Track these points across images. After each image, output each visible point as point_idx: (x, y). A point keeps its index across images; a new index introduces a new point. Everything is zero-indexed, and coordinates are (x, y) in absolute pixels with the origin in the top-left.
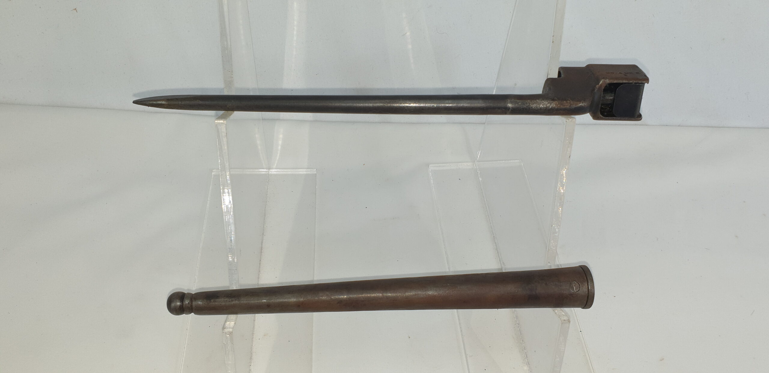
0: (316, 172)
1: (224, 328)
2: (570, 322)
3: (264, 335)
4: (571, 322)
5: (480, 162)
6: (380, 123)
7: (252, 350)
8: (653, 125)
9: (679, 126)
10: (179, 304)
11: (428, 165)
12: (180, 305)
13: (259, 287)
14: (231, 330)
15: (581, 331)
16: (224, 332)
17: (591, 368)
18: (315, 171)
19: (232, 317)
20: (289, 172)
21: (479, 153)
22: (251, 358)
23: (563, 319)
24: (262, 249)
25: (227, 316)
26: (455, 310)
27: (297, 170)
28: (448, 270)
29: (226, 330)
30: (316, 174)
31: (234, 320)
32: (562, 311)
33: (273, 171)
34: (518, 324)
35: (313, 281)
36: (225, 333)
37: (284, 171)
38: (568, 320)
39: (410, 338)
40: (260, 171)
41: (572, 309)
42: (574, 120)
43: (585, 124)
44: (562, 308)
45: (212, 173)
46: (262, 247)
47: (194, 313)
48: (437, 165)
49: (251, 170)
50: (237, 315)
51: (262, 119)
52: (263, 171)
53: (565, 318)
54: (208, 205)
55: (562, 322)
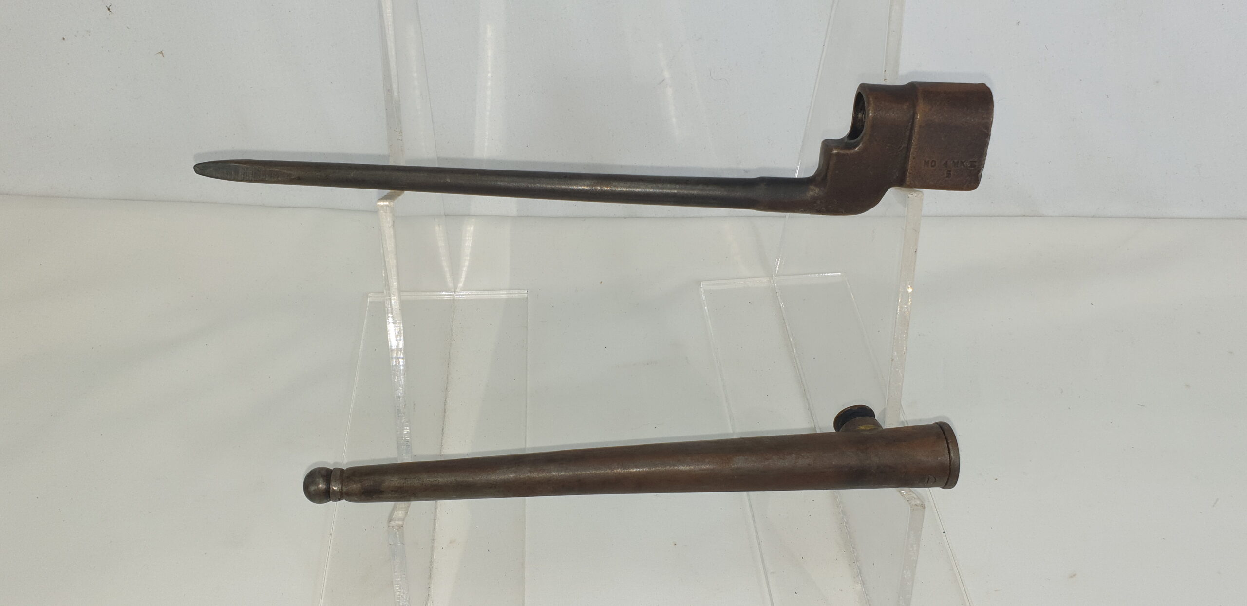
0: (526, 295)
1: (390, 520)
2: (924, 507)
3: (450, 543)
4: (926, 508)
5: (779, 276)
6: (625, 218)
7: (431, 565)
8: (1051, 216)
9: (1092, 217)
10: (322, 486)
11: (698, 283)
12: (325, 488)
13: (442, 459)
14: (401, 523)
15: (944, 532)
16: (390, 525)
17: (964, 595)
18: (526, 293)
19: (402, 504)
20: (486, 295)
21: (778, 262)
22: (430, 577)
23: (913, 503)
24: (445, 412)
25: (394, 504)
26: (744, 493)
27: (498, 292)
28: (731, 431)
29: (392, 523)
30: (527, 298)
31: (404, 510)
32: (913, 492)
33: (462, 295)
34: (846, 523)
35: (524, 449)
36: (393, 527)
37: (478, 294)
38: (922, 504)
39: (676, 546)
40: (441, 295)
41: (927, 489)
42: (921, 195)
43: (944, 216)
44: (911, 488)
45: (367, 299)
46: (445, 410)
47: (346, 500)
48: (713, 282)
49: (428, 293)
50: (409, 502)
51: (445, 216)
52: (446, 295)
53: (918, 502)
54: (362, 347)
55: (912, 509)
